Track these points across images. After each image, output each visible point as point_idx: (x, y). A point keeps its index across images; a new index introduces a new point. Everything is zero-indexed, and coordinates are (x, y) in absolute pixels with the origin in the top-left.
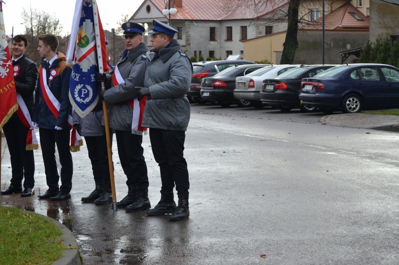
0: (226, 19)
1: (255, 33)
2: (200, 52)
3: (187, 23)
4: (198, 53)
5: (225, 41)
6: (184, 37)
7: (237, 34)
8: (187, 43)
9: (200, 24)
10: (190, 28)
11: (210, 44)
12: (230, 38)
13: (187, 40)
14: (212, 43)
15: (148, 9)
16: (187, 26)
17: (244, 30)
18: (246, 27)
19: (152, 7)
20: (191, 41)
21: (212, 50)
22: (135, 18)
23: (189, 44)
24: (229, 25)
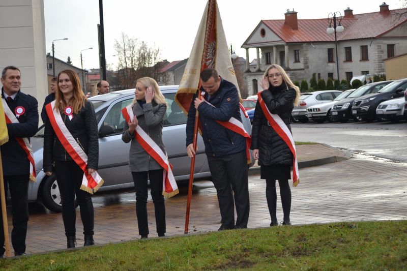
0: (344, 39)
1: (377, 53)
2: (319, 74)
3: (304, 45)
4: (317, 75)
5: (344, 62)
6: (302, 59)
7: (356, 54)
8: (305, 66)
9: (318, 46)
10: (307, 51)
11: (328, 66)
12: (349, 59)
13: (306, 63)
14: (330, 64)
15: (263, 33)
16: (305, 48)
17: (364, 50)
18: (367, 46)
19: (267, 31)
20: (309, 64)
21: (331, 72)
22: (248, 43)
23: (308, 67)
24: (347, 45)
